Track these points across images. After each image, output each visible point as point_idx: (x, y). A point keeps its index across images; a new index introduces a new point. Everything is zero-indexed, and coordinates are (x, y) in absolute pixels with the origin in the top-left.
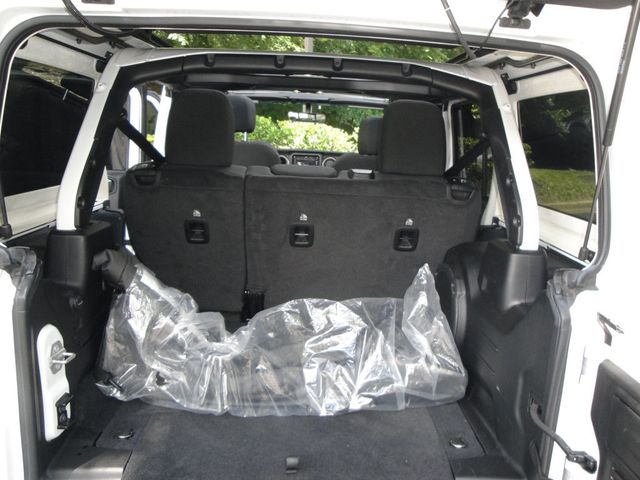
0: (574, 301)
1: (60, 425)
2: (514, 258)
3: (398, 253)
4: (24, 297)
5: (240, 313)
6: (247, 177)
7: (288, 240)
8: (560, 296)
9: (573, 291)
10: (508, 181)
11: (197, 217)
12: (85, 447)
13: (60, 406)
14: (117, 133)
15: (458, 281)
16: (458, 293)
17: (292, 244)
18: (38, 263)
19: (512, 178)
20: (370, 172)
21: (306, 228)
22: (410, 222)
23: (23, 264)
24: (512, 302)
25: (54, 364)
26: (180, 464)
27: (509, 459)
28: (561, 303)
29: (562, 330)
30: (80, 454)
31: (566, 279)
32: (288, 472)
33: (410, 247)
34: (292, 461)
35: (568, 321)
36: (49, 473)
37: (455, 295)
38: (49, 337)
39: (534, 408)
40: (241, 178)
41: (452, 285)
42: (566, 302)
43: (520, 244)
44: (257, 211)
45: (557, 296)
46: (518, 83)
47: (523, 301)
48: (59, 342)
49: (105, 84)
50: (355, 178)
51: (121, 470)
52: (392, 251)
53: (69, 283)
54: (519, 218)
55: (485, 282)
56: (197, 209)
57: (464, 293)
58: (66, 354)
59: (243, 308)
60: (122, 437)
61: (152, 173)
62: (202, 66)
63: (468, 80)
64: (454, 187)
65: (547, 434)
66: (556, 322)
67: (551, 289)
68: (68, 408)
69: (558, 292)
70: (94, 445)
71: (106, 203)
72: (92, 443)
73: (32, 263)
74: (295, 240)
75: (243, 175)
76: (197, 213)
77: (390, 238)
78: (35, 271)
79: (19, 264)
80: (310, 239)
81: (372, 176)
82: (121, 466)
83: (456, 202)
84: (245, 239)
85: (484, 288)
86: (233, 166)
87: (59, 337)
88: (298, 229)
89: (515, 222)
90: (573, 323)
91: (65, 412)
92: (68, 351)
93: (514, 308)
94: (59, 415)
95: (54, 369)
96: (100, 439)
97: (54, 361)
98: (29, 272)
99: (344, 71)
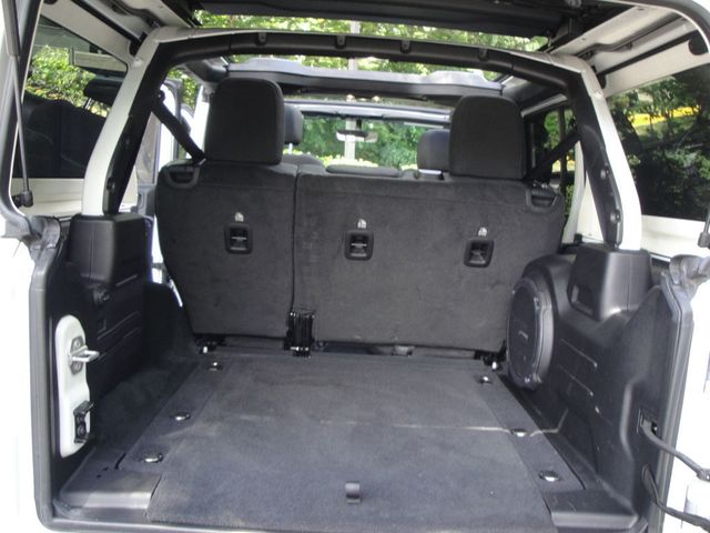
0: (694, 293)
1: (79, 437)
2: (613, 258)
3: (468, 269)
4: (42, 273)
5: (283, 339)
6: (298, 175)
7: (343, 252)
8: (678, 287)
9: (693, 282)
10: (603, 174)
11: (239, 222)
12: (106, 469)
13: (79, 415)
14: (153, 119)
15: (542, 295)
16: (543, 307)
17: (349, 257)
18: (61, 237)
19: (608, 169)
20: (439, 173)
21: (364, 239)
22: (483, 232)
23: (44, 237)
24: (612, 309)
25: (75, 363)
26: (219, 490)
27: (613, 494)
28: (681, 295)
29: (683, 325)
30: (99, 476)
31: (684, 268)
32: (350, 501)
33: (484, 262)
34: (352, 487)
35: (690, 316)
36: (62, 494)
37: (539, 310)
38: (69, 328)
39: (646, 426)
40: (291, 176)
41: (535, 300)
42: (686, 293)
43: (620, 243)
44: (309, 216)
45: (675, 288)
46: (607, 76)
47: (625, 308)
48: (80, 338)
49: (142, 59)
50: (421, 179)
51: (148, 495)
52: (462, 266)
53: (93, 276)
54: (618, 213)
55: (575, 292)
56: (240, 210)
57: (550, 307)
58: (87, 352)
59: (288, 333)
60: (149, 460)
61: (190, 169)
62: (252, 45)
63: (552, 66)
64: (535, 193)
65: (666, 451)
66: (674, 318)
67: (667, 280)
68: (87, 419)
69: (676, 282)
70: (117, 467)
71: (134, 209)
72: (114, 465)
73: (55, 236)
74: (351, 251)
75: (295, 173)
76: (240, 217)
77: (461, 251)
78: (58, 245)
79: (40, 236)
80: (369, 250)
81: (441, 177)
82: (147, 491)
83: (537, 209)
84: (293, 249)
85: (574, 299)
86: (282, 164)
87: (80, 332)
88: (354, 239)
89: (613, 218)
90: (694, 318)
91: (84, 424)
92: (90, 349)
93: (614, 317)
94: (77, 425)
95: (74, 368)
96: (124, 461)
97: (75, 359)
98: (51, 245)
99: (412, 54)
